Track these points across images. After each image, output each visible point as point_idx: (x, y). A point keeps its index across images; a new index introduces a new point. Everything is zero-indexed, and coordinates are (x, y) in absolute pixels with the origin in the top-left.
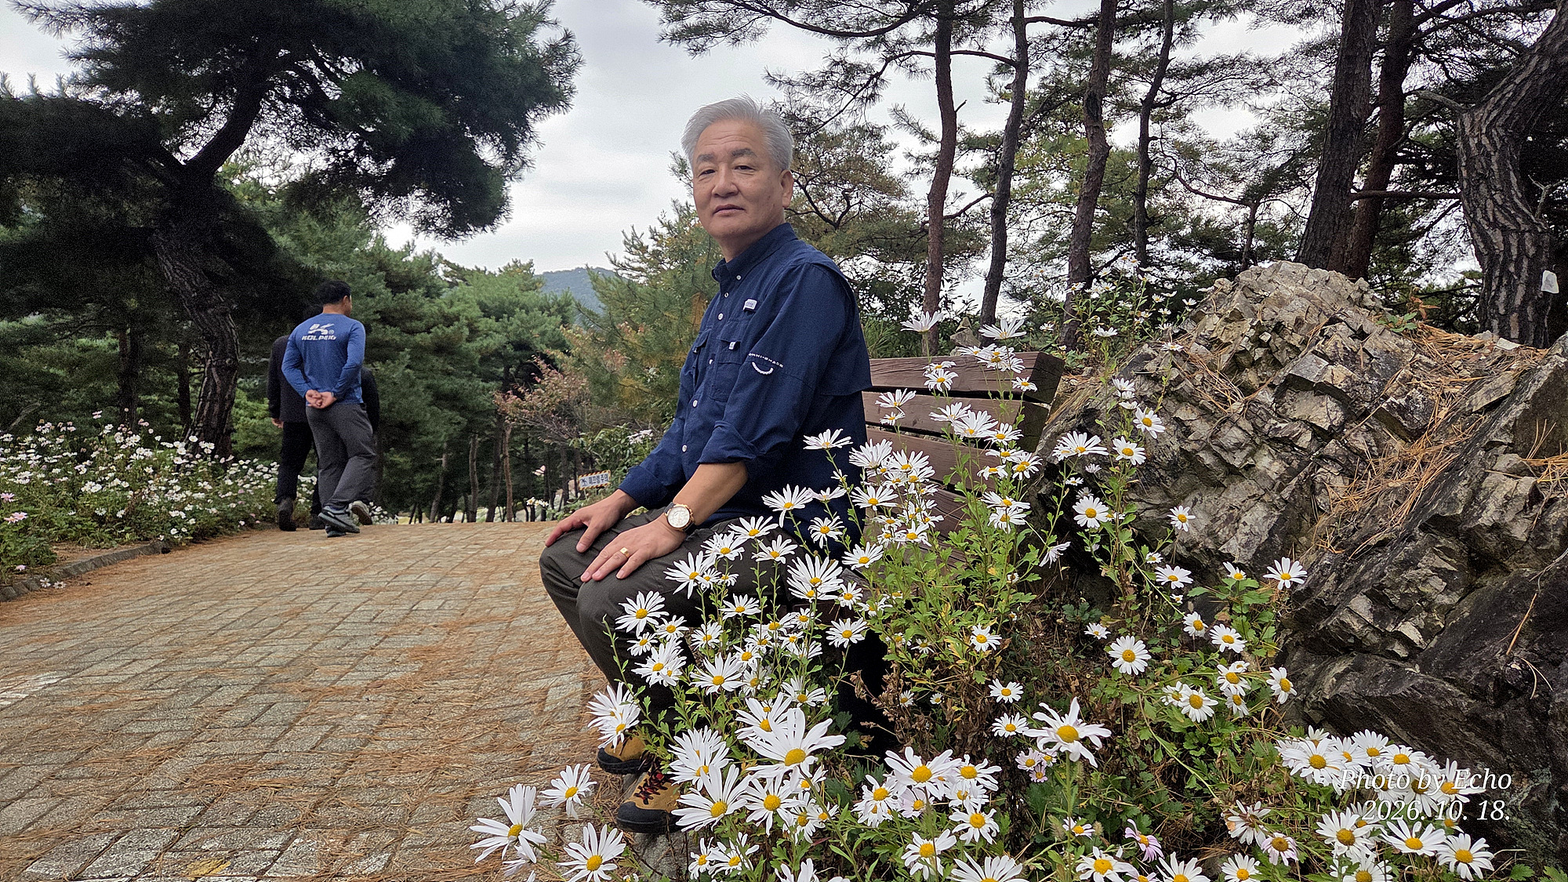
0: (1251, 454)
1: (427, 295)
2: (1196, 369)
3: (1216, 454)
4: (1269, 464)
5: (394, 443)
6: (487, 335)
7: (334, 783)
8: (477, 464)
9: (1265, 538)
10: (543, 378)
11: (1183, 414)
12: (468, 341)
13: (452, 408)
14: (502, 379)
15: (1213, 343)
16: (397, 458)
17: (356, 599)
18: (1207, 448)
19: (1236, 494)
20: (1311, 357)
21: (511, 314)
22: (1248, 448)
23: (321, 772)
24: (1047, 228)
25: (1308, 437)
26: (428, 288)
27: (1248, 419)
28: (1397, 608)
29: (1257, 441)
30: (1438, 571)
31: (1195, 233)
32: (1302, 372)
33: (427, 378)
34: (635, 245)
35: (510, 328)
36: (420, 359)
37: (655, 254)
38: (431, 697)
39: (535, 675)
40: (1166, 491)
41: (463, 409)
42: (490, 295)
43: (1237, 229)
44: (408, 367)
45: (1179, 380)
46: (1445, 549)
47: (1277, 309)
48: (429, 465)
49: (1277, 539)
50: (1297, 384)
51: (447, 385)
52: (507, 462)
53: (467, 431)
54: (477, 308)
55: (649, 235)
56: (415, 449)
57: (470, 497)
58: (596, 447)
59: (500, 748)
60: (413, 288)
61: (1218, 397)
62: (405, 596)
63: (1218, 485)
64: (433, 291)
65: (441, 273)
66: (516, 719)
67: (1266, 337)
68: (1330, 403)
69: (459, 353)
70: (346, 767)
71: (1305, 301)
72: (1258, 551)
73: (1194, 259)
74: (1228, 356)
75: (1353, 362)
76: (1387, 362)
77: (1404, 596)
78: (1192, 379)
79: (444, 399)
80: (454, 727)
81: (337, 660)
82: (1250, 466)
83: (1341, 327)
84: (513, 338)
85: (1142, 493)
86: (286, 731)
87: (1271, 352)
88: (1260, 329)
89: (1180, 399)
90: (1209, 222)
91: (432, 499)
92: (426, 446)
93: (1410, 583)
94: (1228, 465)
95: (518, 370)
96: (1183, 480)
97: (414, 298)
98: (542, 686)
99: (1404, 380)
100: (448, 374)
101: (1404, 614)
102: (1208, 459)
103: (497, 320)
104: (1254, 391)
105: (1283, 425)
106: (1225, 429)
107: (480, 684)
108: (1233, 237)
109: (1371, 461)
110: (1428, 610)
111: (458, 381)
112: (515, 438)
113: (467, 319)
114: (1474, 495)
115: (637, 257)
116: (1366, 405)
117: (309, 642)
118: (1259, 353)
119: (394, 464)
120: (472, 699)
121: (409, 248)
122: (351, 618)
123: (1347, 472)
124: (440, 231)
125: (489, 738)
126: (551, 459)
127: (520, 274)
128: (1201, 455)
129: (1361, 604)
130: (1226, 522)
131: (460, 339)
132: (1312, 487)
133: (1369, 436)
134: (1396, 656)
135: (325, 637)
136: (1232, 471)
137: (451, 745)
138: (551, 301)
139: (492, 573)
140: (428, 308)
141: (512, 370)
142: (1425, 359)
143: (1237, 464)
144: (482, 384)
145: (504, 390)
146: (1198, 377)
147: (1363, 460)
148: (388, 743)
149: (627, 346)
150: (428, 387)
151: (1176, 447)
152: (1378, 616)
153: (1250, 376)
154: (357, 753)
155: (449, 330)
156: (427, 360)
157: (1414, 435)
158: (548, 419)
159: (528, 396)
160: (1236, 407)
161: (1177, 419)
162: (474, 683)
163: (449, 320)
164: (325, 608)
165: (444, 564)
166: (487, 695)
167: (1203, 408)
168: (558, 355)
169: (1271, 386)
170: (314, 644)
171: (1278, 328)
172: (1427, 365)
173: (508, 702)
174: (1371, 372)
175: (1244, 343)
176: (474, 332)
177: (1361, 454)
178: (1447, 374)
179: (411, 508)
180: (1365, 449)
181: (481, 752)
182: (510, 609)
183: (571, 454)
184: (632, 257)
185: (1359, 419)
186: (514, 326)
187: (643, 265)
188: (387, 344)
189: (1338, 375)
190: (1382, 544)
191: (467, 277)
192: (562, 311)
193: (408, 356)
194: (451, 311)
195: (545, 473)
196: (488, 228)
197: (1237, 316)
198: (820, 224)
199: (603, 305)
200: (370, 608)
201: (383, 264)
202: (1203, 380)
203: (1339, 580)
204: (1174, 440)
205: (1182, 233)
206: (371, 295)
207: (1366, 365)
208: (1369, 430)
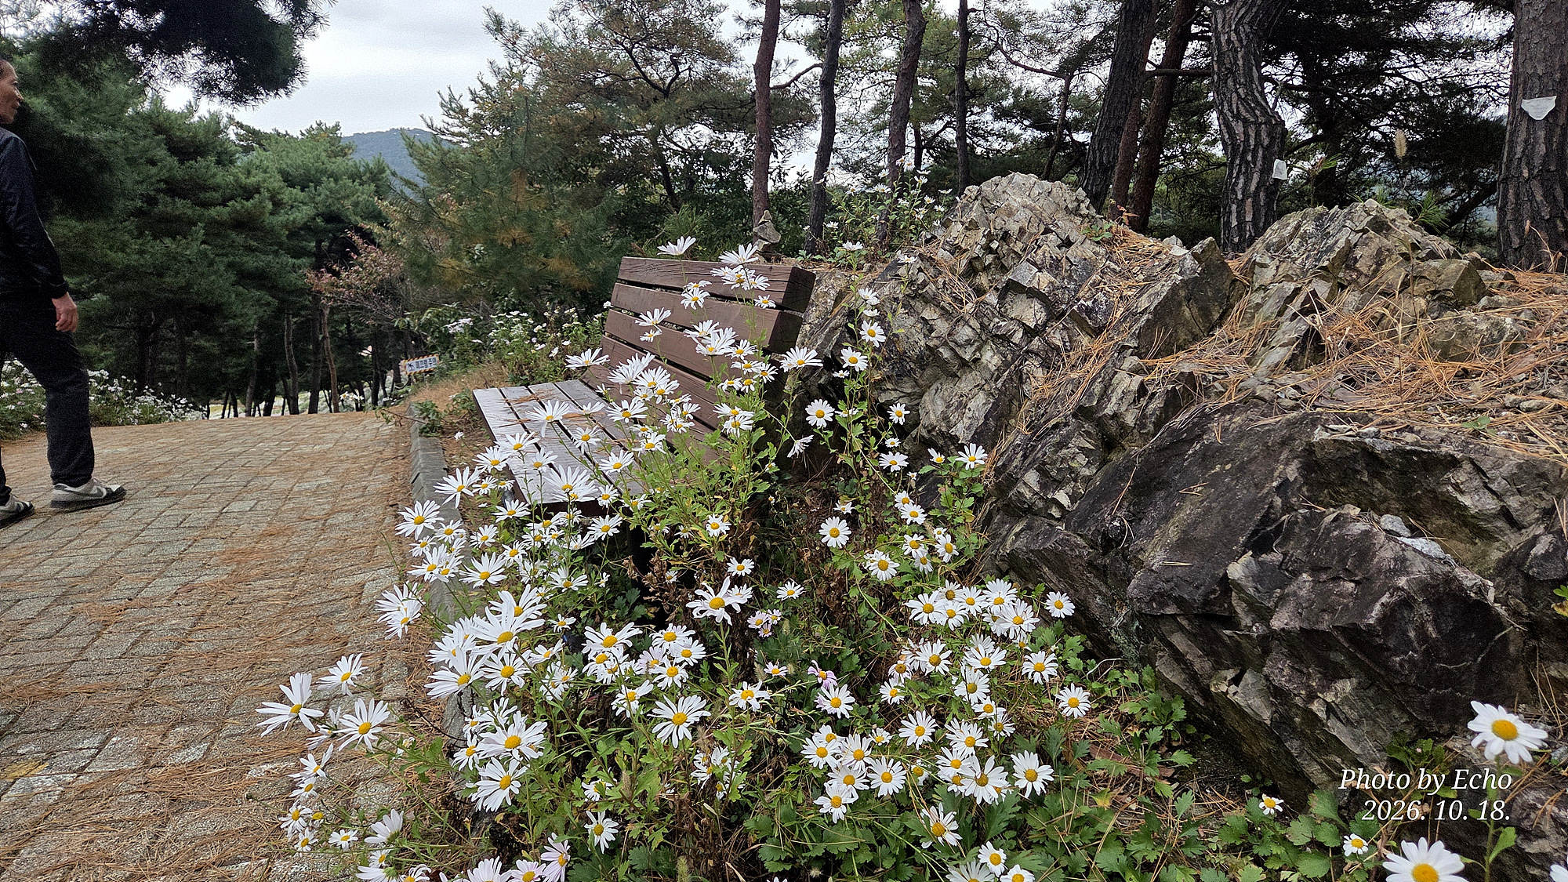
0: (979, 349)
1: (218, 162)
2: (940, 273)
3: (952, 349)
4: (991, 358)
5: (196, 326)
6: (292, 207)
7: (147, 685)
8: (295, 347)
9: (981, 422)
10: (359, 254)
11: (928, 314)
12: (271, 214)
13: (260, 287)
14: (314, 254)
15: (956, 249)
16: (202, 342)
17: (159, 503)
18: (945, 344)
19: (967, 383)
20: (1025, 264)
21: (318, 183)
22: (976, 344)
23: (134, 676)
24: (878, 98)
25: (1019, 334)
26: (219, 154)
27: (977, 318)
28: (1055, 480)
29: (984, 337)
30: (1082, 449)
31: (1016, 105)
32: (1018, 279)
33: (226, 255)
34: (453, 109)
35: (318, 199)
36: (218, 235)
37: (477, 118)
38: (245, 598)
39: (352, 571)
40: (916, 381)
41: (273, 289)
42: (295, 161)
43: (1054, 100)
44: (203, 242)
45: (924, 284)
46: (1088, 433)
47: (1006, 218)
48: (239, 349)
49: (992, 422)
50: (1014, 287)
51: (251, 262)
52: (328, 344)
53: (279, 313)
54: (279, 177)
55: (470, 97)
56: (222, 334)
57: (290, 381)
58: (422, 326)
59: (318, 641)
60: (203, 155)
61: (955, 299)
62: (214, 498)
63: (954, 375)
64: (225, 159)
65: (233, 137)
66: (332, 613)
67: (994, 245)
68: (1037, 305)
69: (262, 229)
70: (161, 668)
71: (1028, 211)
72: (975, 433)
73: (1017, 130)
74: (965, 261)
75: (1057, 269)
76: (1084, 268)
77: (1059, 470)
78: (935, 283)
79: (246, 277)
80: (270, 625)
81: (144, 567)
82: (977, 359)
83: (1051, 236)
84: (321, 209)
85: (897, 383)
86: (94, 640)
87: (999, 258)
88: (990, 237)
89: (928, 300)
90: (1028, 92)
91: (246, 385)
92: (235, 331)
93: (1063, 460)
94: (961, 358)
95: (331, 244)
96: (929, 371)
97: (206, 165)
98: (359, 581)
99: (1094, 284)
100: (251, 250)
101: (1059, 484)
102: (946, 354)
103: (302, 190)
104: (985, 292)
105: (1003, 324)
106: (959, 328)
107: (295, 583)
108: (1051, 108)
109: (1064, 354)
110: (1075, 481)
111: (263, 257)
112: (336, 317)
113: (268, 190)
114: (1106, 388)
115: (456, 121)
116: (1063, 307)
117: (111, 551)
118: (989, 259)
119: (199, 349)
120: (288, 598)
121: (191, 110)
122: (156, 524)
123: (1046, 365)
124: (225, 95)
125: (305, 633)
126: (377, 338)
127: (326, 139)
128: (941, 350)
129: (1032, 477)
130: (957, 408)
131: (262, 213)
132: (1020, 377)
133: (1065, 333)
134: (1051, 516)
135: (128, 544)
136: (964, 364)
137: (266, 642)
138: (362, 169)
139: (307, 470)
140: (221, 177)
141: (325, 244)
142: (1113, 266)
143: (967, 358)
144: (291, 261)
145: (316, 268)
146: (940, 280)
147: (1059, 354)
148: (202, 644)
149: (444, 226)
150: (230, 265)
151: (922, 343)
152: (1044, 486)
153: (983, 280)
154: (170, 656)
155: (249, 204)
156: (227, 236)
157: (1096, 332)
158: (367, 297)
159: (344, 274)
160: (969, 307)
161: (923, 318)
162: (289, 582)
163: (249, 193)
164: (126, 515)
165: (254, 463)
166: (303, 593)
167: (943, 308)
168: (377, 229)
169: (996, 289)
170: (118, 553)
171: (1005, 237)
172: (1114, 270)
173: (325, 598)
174: (1070, 277)
175: (977, 251)
176: (277, 204)
177: (1057, 348)
178: (1128, 279)
179: (224, 395)
180: (1060, 344)
181: (297, 646)
182: (327, 507)
183: (399, 334)
184: (451, 121)
185: (1058, 319)
186: (323, 196)
187: (465, 130)
188: (178, 219)
189: (1043, 281)
190: (1056, 426)
191: (263, 142)
192: (376, 177)
193: (202, 231)
194: (248, 181)
195: (373, 353)
196: (282, 91)
197: (972, 226)
198: (649, 91)
199: (422, 174)
200: (176, 512)
201: (161, 125)
202: (944, 283)
203: (1025, 457)
204: (921, 336)
205: (1005, 103)
206: (153, 163)
207: (1066, 271)
208: (1065, 328)
